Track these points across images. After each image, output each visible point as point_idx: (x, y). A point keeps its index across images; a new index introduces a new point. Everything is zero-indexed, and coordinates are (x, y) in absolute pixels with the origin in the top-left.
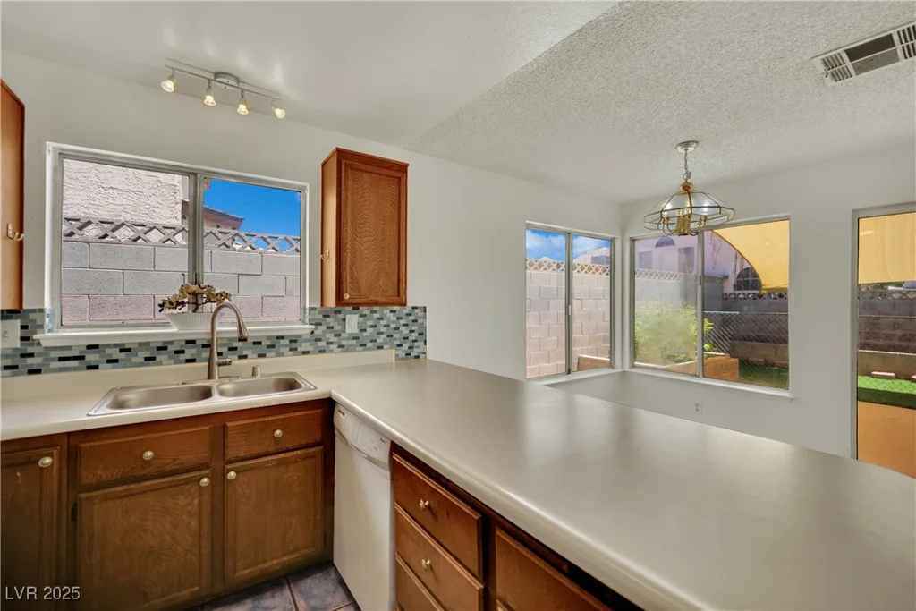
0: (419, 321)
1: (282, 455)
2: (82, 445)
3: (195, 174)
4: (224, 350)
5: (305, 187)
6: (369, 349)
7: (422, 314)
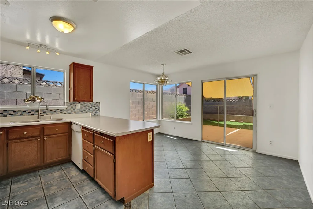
0: (98, 106)
1: (58, 135)
2: (9, 130)
3: (33, 67)
4: (42, 112)
5: (65, 71)
6: (83, 113)
7: (99, 104)
